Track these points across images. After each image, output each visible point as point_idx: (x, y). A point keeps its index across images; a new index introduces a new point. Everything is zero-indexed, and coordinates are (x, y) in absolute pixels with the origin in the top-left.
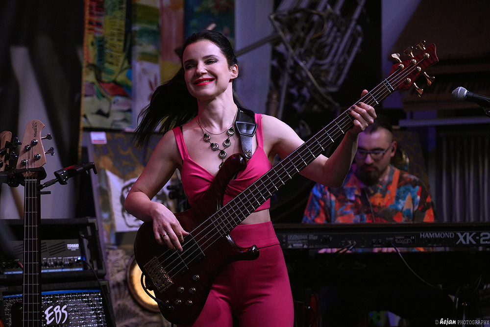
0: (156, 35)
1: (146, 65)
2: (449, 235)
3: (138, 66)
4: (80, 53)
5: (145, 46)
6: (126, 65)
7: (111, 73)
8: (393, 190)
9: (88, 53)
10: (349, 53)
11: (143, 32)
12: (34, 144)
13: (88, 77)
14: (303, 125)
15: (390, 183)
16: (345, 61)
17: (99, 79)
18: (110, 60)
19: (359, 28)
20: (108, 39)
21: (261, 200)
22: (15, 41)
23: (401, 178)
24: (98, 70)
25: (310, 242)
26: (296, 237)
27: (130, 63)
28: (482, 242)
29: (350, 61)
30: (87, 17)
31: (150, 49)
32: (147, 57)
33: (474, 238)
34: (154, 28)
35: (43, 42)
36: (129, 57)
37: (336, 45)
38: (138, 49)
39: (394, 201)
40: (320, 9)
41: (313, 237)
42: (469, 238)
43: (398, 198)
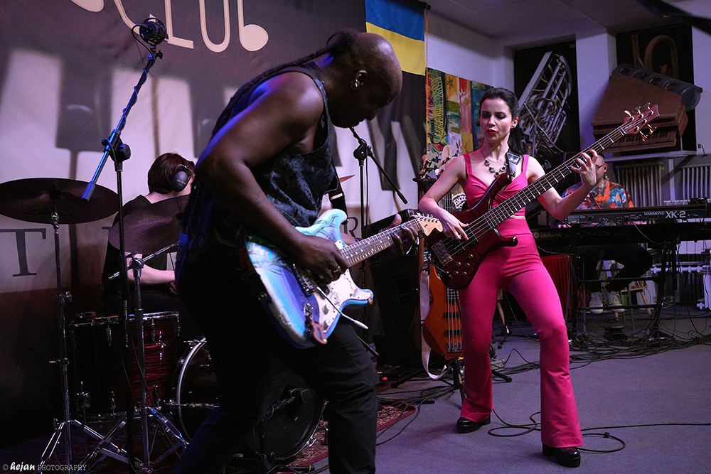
0: (458, 118)
1: (454, 134)
2: (662, 213)
3: (451, 135)
4: (424, 125)
5: (453, 124)
6: (445, 134)
7: (438, 138)
8: (607, 192)
9: (428, 128)
10: (559, 126)
11: (452, 116)
12: (448, 159)
13: (428, 141)
14: (547, 162)
15: (605, 188)
16: (557, 130)
17: (433, 142)
18: (437, 131)
19: (564, 112)
20: (436, 119)
21: (518, 207)
22: (393, 119)
23: (611, 185)
24: (432, 137)
25: (581, 220)
26: (573, 217)
27: (447, 133)
28: (680, 217)
29: (560, 130)
30: (427, 108)
31: (456, 125)
32: (454, 130)
33: (676, 214)
34: (458, 114)
35: (407, 120)
36: (446, 130)
37: (551, 122)
38: (450, 126)
39: (609, 197)
40: (553, 98)
41: (582, 217)
42: (673, 214)
43: (611, 196)
